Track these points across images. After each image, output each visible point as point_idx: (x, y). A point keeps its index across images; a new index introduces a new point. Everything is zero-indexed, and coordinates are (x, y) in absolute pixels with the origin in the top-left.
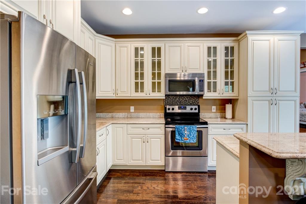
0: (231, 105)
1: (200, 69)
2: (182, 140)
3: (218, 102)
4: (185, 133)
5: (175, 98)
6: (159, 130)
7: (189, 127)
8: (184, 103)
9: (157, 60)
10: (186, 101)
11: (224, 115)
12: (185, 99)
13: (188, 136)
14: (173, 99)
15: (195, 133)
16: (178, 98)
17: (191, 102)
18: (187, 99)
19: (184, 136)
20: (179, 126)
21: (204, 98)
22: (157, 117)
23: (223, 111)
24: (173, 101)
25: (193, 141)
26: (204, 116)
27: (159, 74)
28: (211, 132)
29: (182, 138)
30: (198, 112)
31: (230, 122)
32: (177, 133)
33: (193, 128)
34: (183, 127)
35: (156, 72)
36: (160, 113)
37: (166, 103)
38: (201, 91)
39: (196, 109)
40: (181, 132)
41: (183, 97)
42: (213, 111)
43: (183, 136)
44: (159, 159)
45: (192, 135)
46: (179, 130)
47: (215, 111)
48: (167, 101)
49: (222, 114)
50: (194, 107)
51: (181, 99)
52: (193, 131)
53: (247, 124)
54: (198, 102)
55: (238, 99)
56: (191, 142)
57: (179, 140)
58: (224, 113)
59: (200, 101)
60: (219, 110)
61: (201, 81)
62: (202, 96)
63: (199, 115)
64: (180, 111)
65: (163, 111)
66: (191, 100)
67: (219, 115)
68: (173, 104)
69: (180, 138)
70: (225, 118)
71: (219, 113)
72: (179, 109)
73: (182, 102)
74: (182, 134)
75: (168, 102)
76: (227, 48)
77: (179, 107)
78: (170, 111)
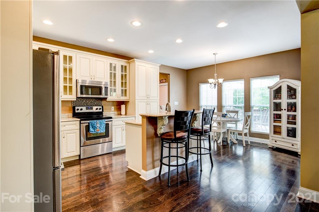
0: (125, 105)
1: (104, 78)
2: (95, 132)
3: (115, 104)
4: (97, 125)
5: (82, 100)
6: (74, 126)
7: (100, 121)
8: (90, 104)
9: (69, 67)
10: (92, 103)
11: (120, 113)
12: (90, 101)
13: (99, 128)
14: (81, 101)
15: (104, 125)
16: (85, 100)
17: (96, 104)
18: (92, 101)
19: (97, 128)
20: (92, 121)
21: (107, 100)
22: (65, 117)
23: (119, 110)
24: (81, 103)
25: (103, 131)
26: (106, 114)
27: (71, 79)
28: (114, 124)
29: (94, 130)
30: (102, 111)
31: (124, 116)
32: (91, 126)
33: (103, 122)
34: (95, 122)
35: (68, 77)
36: (68, 113)
37: (74, 104)
38: (106, 95)
39: (100, 109)
40: (94, 125)
41: (89, 100)
42: (112, 110)
43: (95, 128)
44: (75, 150)
45: (102, 127)
46: (92, 124)
47: (113, 110)
48: (74, 103)
49: (118, 112)
50: (99, 107)
51: (88, 101)
52: (103, 124)
53: (135, 117)
54: (101, 103)
55: (129, 101)
56: (101, 132)
57: (93, 132)
58: (120, 112)
59: (103, 103)
60: (116, 109)
61: (106, 88)
62: (106, 98)
63: (102, 114)
64: (88, 111)
65: (72, 112)
66: (96, 102)
67: (116, 113)
68: (81, 105)
69: (93, 130)
70: (121, 114)
71: (116, 111)
72: (87, 109)
73: (88, 103)
74: (95, 127)
75: (76, 103)
76: (122, 66)
77: (86, 108)
78: (79, 111)
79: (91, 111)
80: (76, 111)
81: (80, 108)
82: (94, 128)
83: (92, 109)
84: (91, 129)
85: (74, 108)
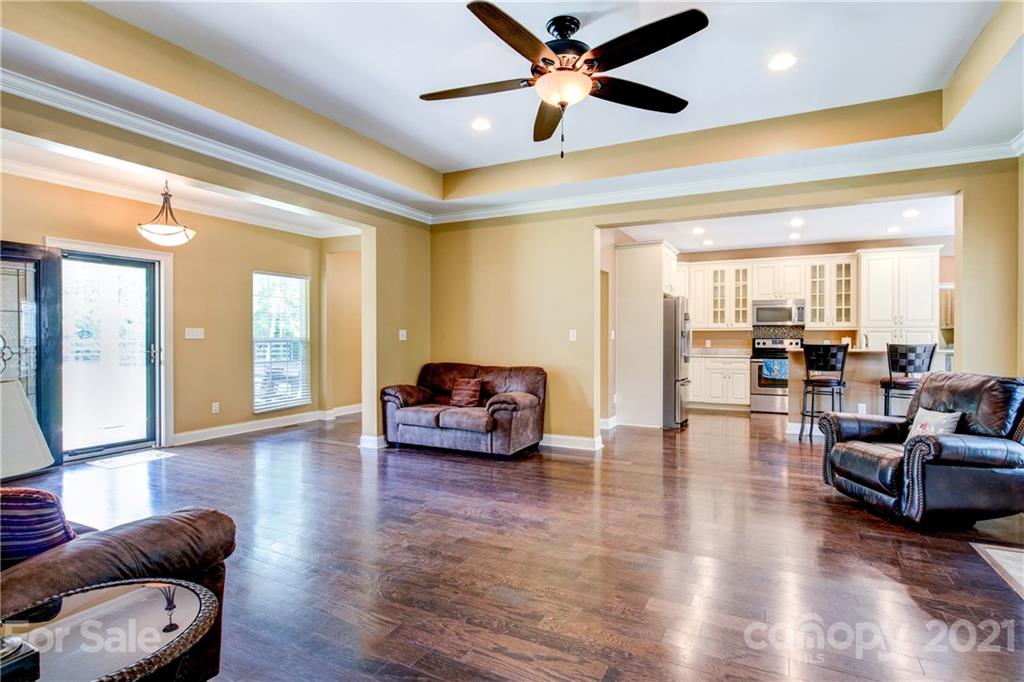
0: (849, 339)
1: (799, 293)
2: (771, 376)
5: (767, 329)
6: (743, 364)
7: (779, 362)
8: (780, 336)
9: (743, 284)
10: (785, 333)
12: (782, 331)
13: (778, 371)
14: (765, 331)
16: (772, 329)
17: (791, 335)
18: (786, 331)
20: (769, 360)
21: (806, 329)
27: (745, 301)
29: (771, 373)
32: (766, 367)
34: (773, 361)
35: (741, 298)
36: (746, 348)
37: (755, 335)
38: (801, 321)
39: (797, 343)
40: (772, 366)
41: (779, 329)
43: (773, 371)
44: (743, 398)
45: (784, 370)
46: (769, 364)
48: (755, 333)
50: (794, 341)
51: (776, 331)
54: (802, 334)
55: (856, 331)
57: (768, 375)
61: (801, 309)
62: (803, 326)
64: (774, 346)
65: (751, 346)
68: (765, 337)
69: (769, 373)
72: (773, 344)
73: (777, 335)
75: (758, 334)
76: (839, 266)
77: (773, 341)
78: (761, 346)
79: (780, 346)
80: (757, 346)
81: (761, 341)
82: (770, 370)
83: (782, 343)
84: (765, 371)
85: (754, 340)
